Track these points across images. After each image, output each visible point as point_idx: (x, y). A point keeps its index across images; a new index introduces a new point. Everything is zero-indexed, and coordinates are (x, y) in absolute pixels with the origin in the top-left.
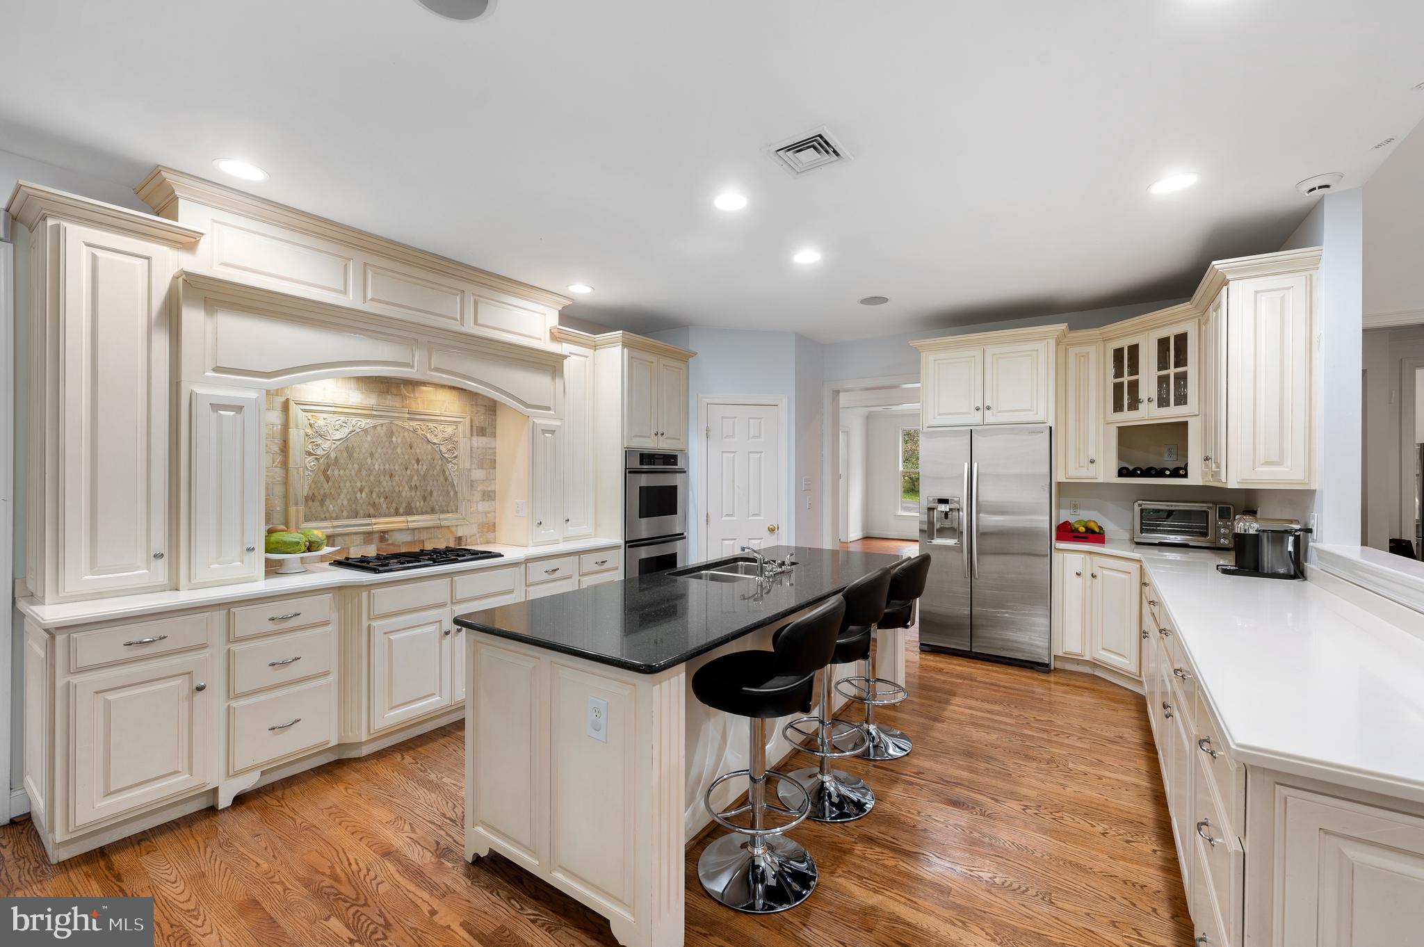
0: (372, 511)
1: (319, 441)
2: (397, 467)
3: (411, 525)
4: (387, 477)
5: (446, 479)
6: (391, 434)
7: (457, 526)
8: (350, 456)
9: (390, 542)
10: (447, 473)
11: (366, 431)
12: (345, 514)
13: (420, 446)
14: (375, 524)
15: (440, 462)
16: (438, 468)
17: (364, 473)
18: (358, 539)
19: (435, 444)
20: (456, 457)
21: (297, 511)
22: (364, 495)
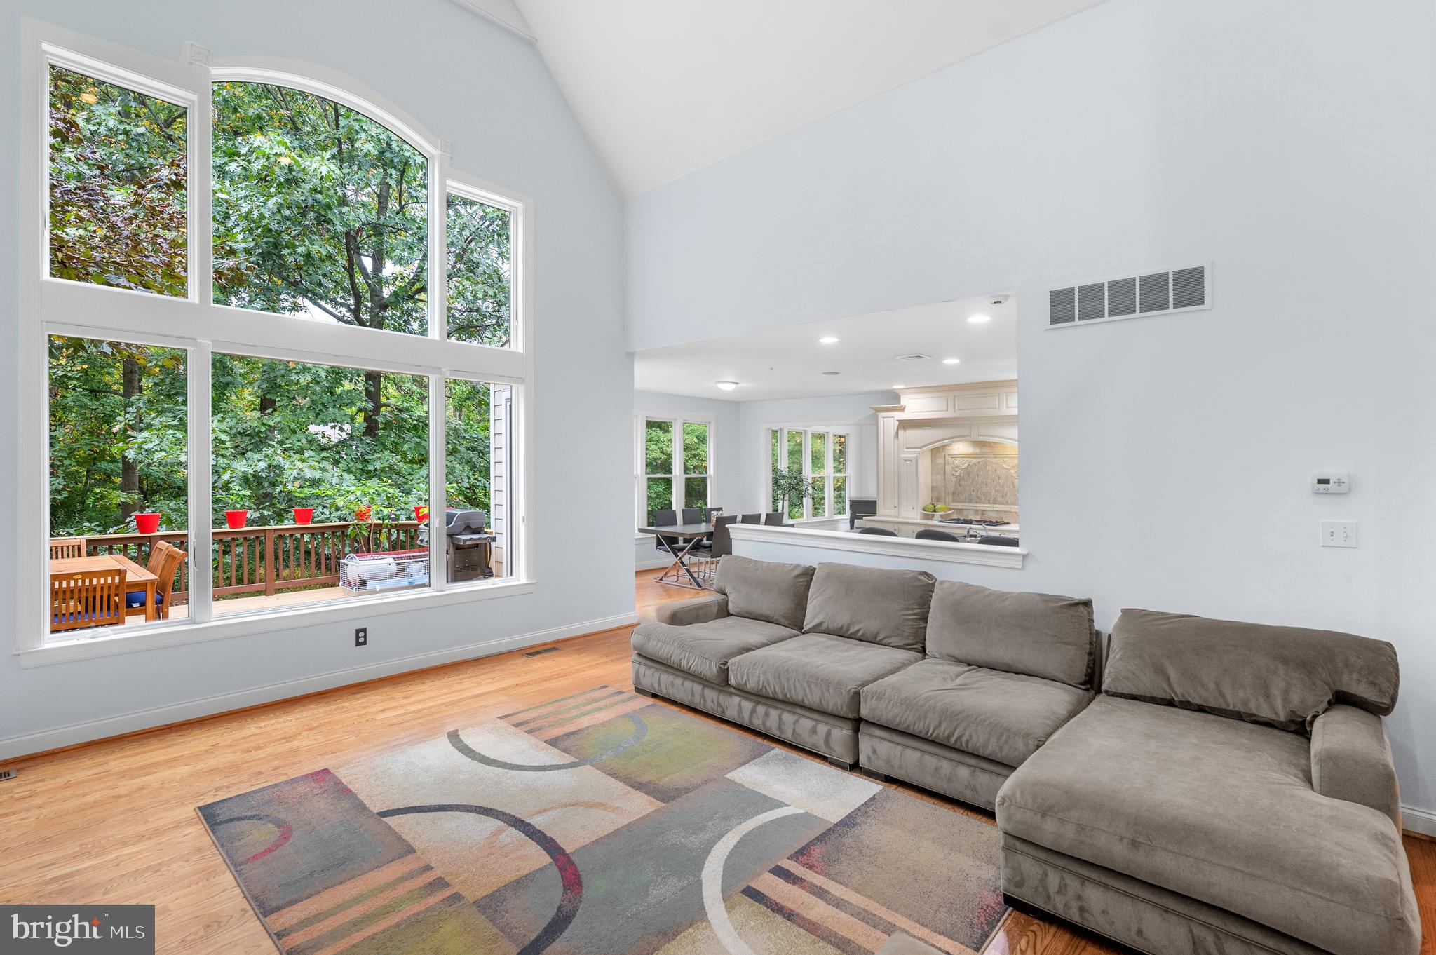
0: (978, 501)
1: (957, 469)
2: (989, 480)
3: (996, 509)
5: (1014, 488)
6: (986, 465)
8: (969, 475)
10: (1015, 485)
11: (974, 464)
13: (1000, 470)
15: (1011, 479)
16: (1010, 482)
17: (974, 483)
18: (972, 512)
19: (1008, 469)
21: (949, 498)
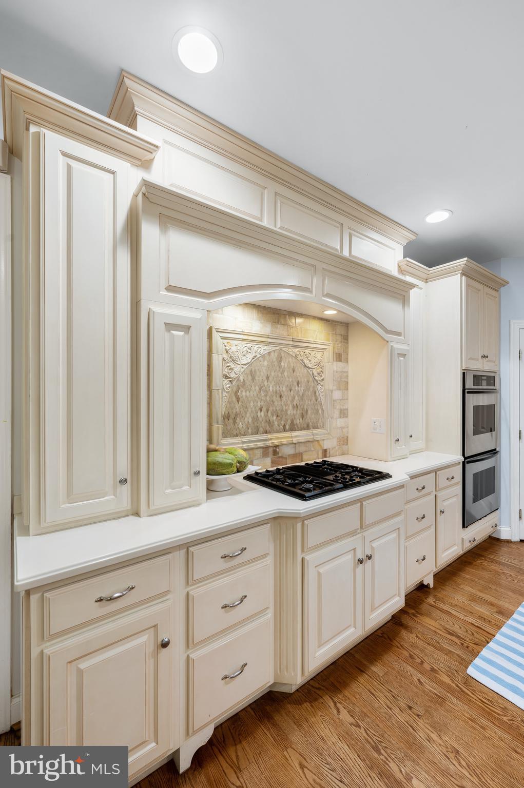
0: (268, 428)
1: (232, 365)
2: (284, 389)
3: (295, 440)
4: (278, 397)
6: (280, 359)
7: (323, 440)
8: (253, 379)
9: (280, 455)
10: (317, 394)
11: (263, 356)
12: (250, 431)
13: (299, 369)
14: (271, 439)
15: (313, 384)
16: (311, 389)
17: (263, 394)
18: (259, 453)
19: (309, 368)
20: (323, 380)
21: (218, 429)
22: (263, 414)
